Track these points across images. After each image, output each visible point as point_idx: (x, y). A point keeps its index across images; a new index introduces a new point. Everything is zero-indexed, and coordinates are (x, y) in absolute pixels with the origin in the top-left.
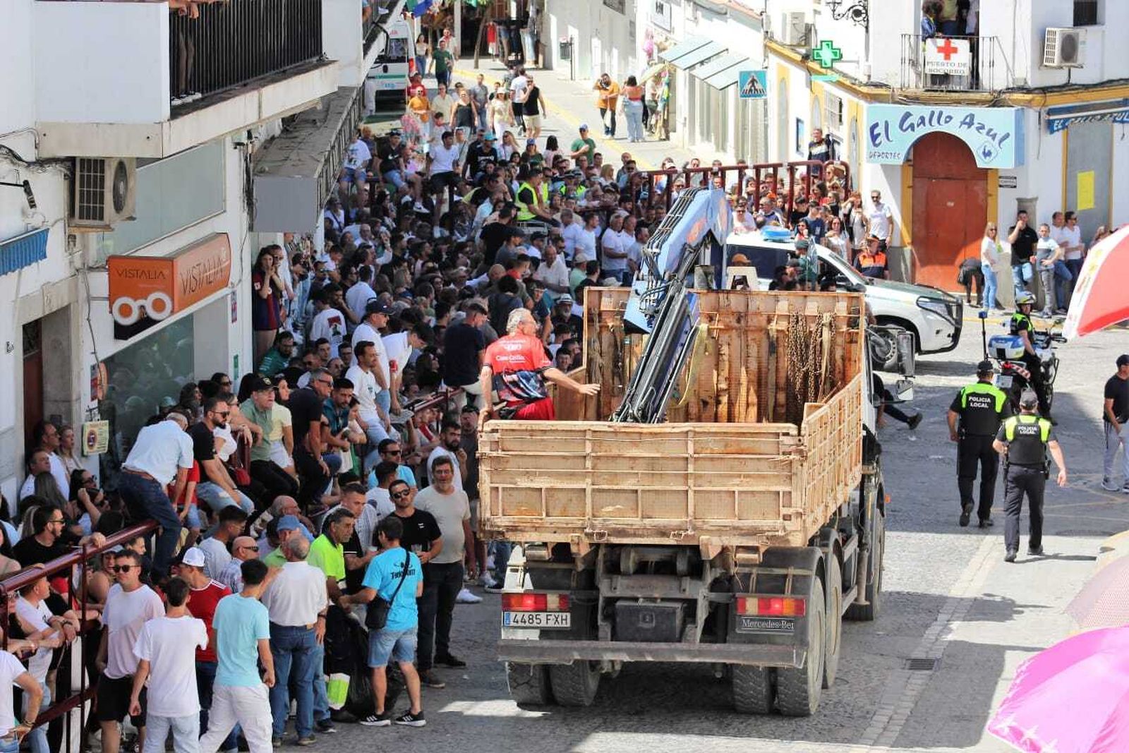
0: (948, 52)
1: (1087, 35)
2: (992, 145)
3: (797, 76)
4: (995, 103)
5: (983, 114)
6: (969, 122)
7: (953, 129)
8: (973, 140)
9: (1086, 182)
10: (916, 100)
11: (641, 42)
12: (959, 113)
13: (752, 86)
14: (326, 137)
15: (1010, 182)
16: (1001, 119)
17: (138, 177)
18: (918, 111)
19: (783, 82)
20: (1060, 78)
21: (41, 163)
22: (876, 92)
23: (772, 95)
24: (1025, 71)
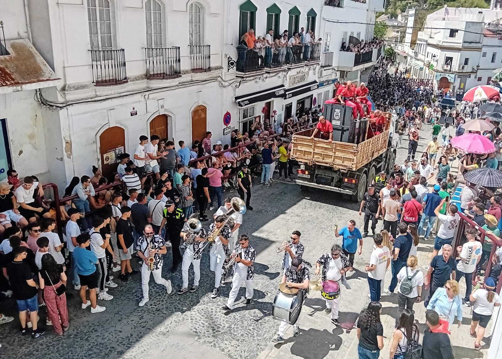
0: (447, 67)
1: (466, 66)
2: (451, 79)
3: (427, 68)
4: (452, 74)
5: (450, 75)
6: (449, 76)
7: (446, 76)
8: (449, 78)
9: (462, 84)
10: (442, 72)
11: (408, 63)
12: (448, 74)
13: (421, 69)
14: (370, 71)
15: (453, 84)
16: (453, 76)
17: (349, 73)
18: (442, 74)
19: (425, 69)
20: (461, 71)
21: (338, 71)
22: (437, 71)
23: (424, 71)
24: (457, 70)
